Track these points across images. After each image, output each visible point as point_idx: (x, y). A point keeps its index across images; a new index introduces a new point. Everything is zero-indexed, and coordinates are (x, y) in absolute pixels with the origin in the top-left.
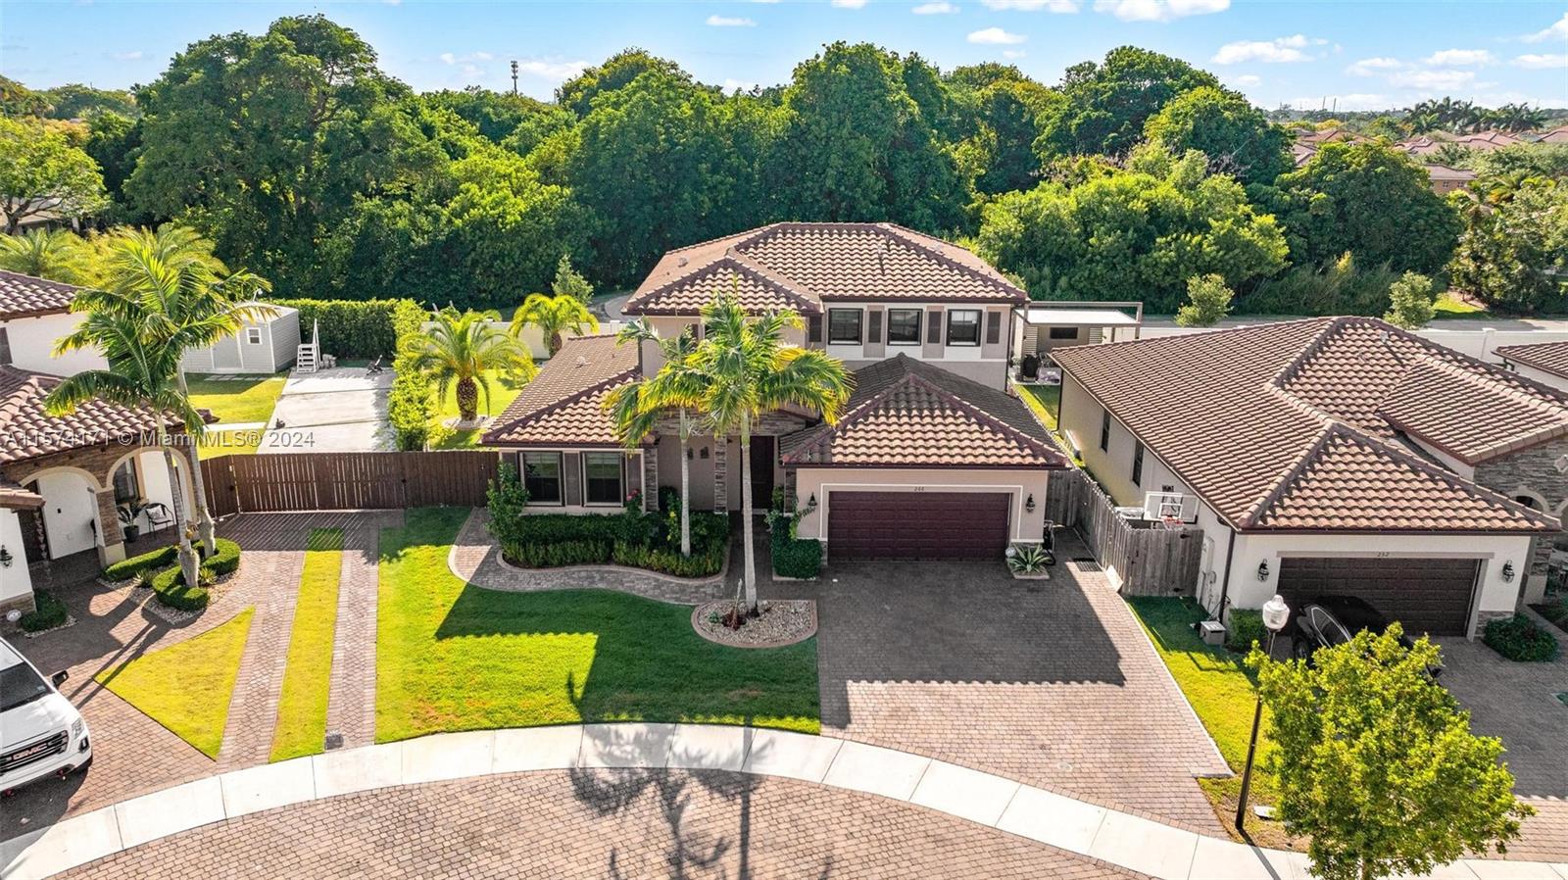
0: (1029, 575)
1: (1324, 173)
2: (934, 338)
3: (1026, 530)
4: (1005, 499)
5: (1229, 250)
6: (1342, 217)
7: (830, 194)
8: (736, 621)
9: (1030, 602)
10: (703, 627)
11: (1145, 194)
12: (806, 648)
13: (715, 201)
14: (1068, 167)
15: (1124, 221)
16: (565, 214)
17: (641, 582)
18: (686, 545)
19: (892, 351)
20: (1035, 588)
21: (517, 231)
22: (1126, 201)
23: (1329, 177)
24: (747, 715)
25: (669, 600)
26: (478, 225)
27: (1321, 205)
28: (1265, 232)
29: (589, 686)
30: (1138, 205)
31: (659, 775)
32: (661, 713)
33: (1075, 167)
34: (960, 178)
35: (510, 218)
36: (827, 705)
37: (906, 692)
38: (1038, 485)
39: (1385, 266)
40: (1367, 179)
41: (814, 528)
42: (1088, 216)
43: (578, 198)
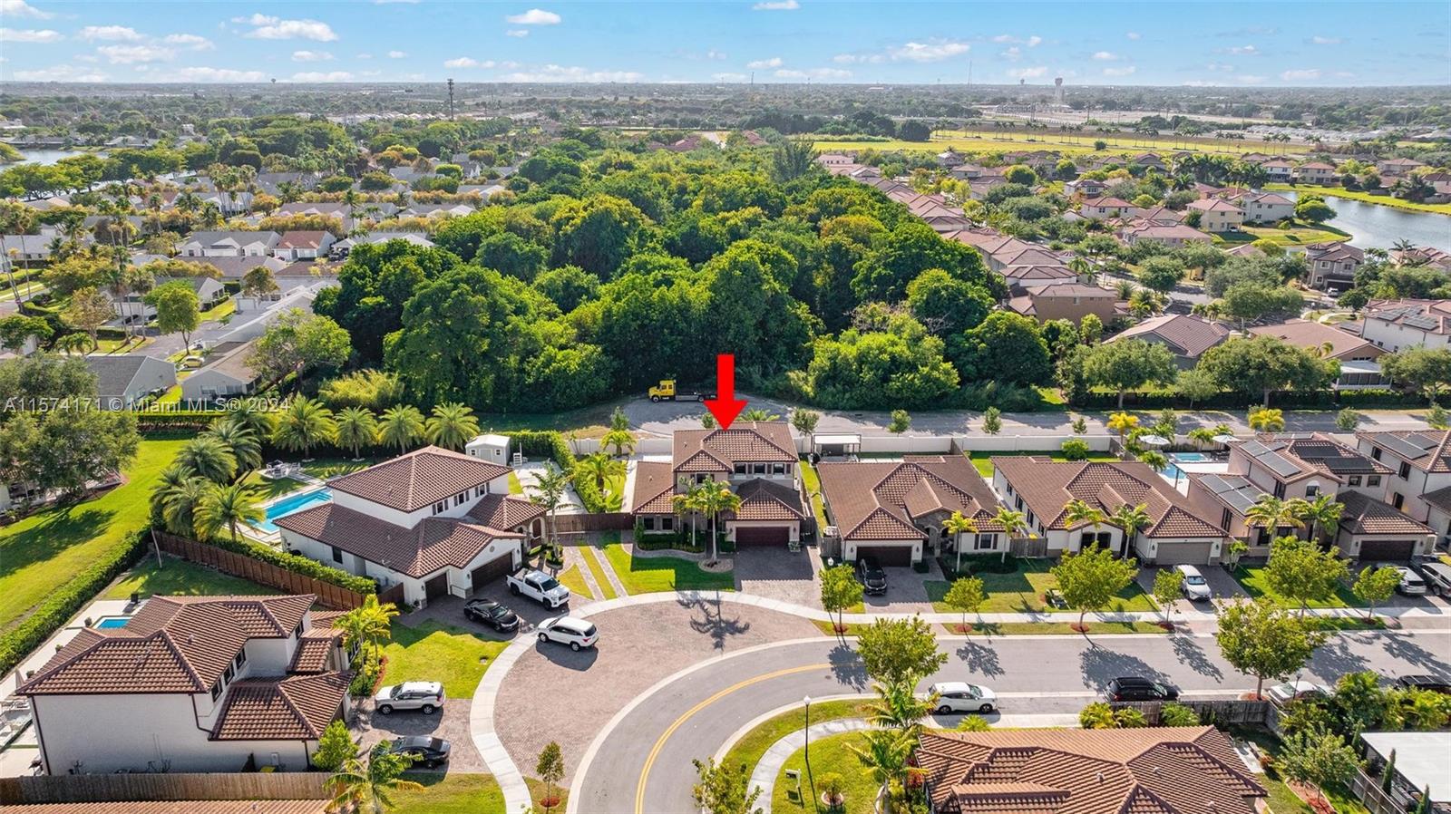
0: (794, 551)
1: (986, 332)
2: (769, 472)
3: (794, 537)
4: (788, 528)
5: (927, 382)
6: (994, 356)
7: (730, 342)
8: (711, 565)
9: (793, 559)
10: (702, 566)
11: (890, 349)
12: (731, 572)
13: (672, 350)
14: (864, 312)
15: (876, 365)
16: (598, 362)
17: (681, 554)
18: (694, 543)
19: (756, 476)
20: (795, 554)
21: (578, 373)
22: (879, 354)
23: (988, 335)
24: (717, 588)
25: (691, 560)
26: (558, 371)
27: (983, 350)
28: (947, 373)
29: (676, 582)
30: (886, 357)
31: (698, 601)
32: (695, 588)
33: (868, 312)
34: (803, 325)
35: (572, 367)
36: (736, 586)
37: (756, 583)
38: (797, 525)
39: (1013, 384)
40: (1004, 338)
41: (732, 538)
42: (862, 359)
43: (605, 351)
